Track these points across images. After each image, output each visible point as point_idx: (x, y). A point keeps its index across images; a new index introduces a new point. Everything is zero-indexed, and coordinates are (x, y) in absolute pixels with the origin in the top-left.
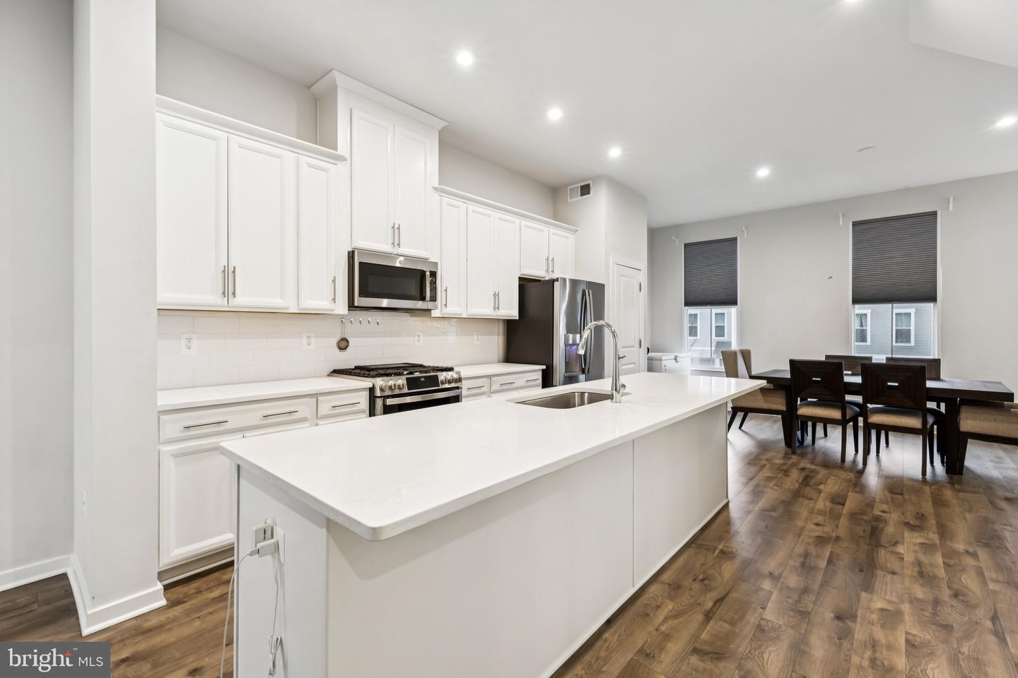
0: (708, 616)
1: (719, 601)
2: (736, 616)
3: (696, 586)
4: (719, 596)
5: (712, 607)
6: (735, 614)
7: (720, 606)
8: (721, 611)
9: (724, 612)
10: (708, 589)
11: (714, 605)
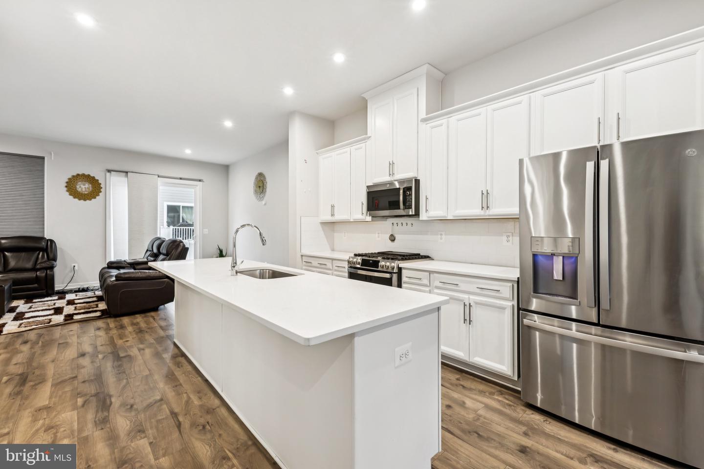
0: (174, 414)
1: (179, 425)
2: (161, 426)
3: (202, 421)
4: (182, 426)
5: (177, 418)
6: (162, 426)
7: (175, 422)
8: (171, 422)
9: (169, 422)
10: (194, 425)
11: (178, 421)
